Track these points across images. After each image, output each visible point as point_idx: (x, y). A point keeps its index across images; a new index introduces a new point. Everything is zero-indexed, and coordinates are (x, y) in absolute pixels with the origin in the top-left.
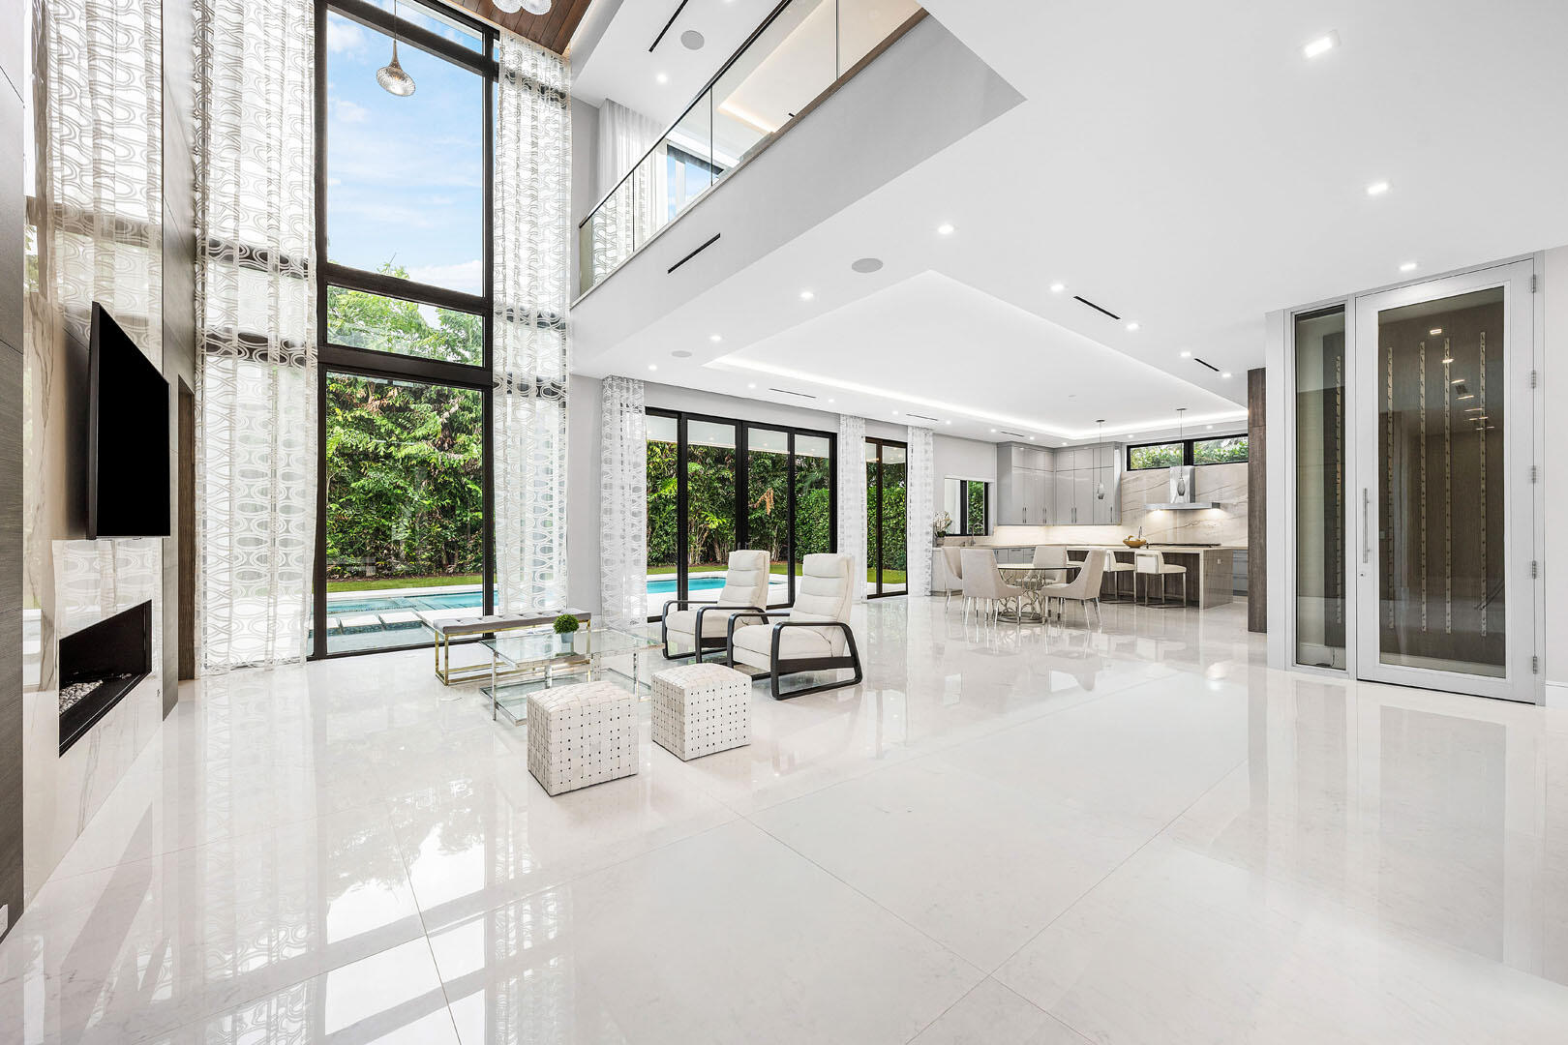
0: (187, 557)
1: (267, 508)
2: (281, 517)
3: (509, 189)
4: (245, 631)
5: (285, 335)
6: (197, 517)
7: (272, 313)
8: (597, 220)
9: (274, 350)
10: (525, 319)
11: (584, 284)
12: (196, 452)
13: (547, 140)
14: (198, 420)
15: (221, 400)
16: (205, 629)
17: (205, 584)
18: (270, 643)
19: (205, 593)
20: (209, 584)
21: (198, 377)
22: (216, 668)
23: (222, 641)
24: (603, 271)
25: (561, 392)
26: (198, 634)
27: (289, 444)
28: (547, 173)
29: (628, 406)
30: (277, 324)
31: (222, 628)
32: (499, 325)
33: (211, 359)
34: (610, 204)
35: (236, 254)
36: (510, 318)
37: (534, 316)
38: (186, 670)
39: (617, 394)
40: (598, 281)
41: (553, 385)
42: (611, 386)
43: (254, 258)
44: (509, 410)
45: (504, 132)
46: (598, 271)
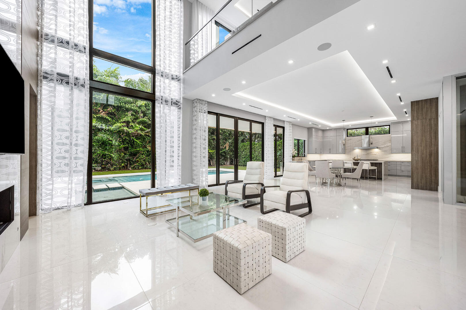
0: (34, 164)
1: (68, 144)
2: (74, 148)
3: (162, 28)
4: (59, 194)
5: (76, 75)
6: (38, 147)
7: (70, 65)
8: (192, 42)
9: (72, 80)
10: (167, 76)
11: (187, 65)
12: (38, 120)
13: (175, 11)
14: (39, 107)
15: (48, 99)
16: (41, 194)
17: (42, 175)
18: (69, 199)
19: (41, 179)
20: (43, 175)
21: (39, 88)
22: (46, 210)
23: (49, 199)
24: (194, 61)
25: (179, 104)
26: (38, 197)
27: (77, 119)
28: (175, 23)
29: (202, 110)
30: (73, 69)
31: (49, 194)
32: (158, 78)
33: (44, 82)
34: (196, 37)
35: (56, 40)
36: (162, 76)
37: (170, 75)
38: (33, 212)
39: (198, 105)
40: (192, 64)
41: (177, 101)
42: (196, 102)
43: (63, 43)
44: (162, 109)
45: (160, 6)
46: (192, 61)
